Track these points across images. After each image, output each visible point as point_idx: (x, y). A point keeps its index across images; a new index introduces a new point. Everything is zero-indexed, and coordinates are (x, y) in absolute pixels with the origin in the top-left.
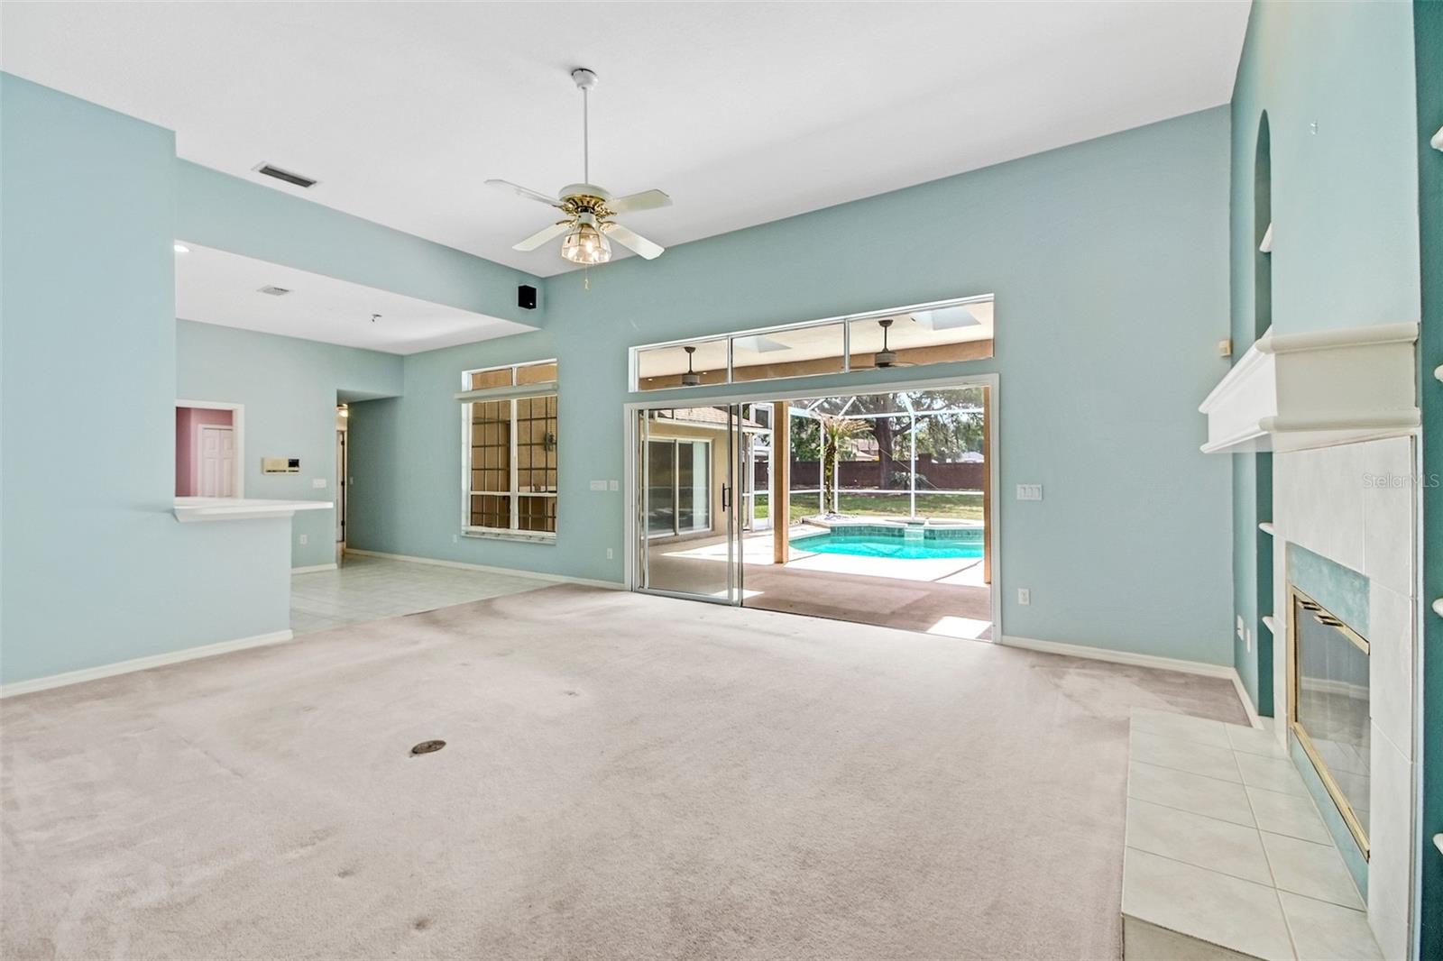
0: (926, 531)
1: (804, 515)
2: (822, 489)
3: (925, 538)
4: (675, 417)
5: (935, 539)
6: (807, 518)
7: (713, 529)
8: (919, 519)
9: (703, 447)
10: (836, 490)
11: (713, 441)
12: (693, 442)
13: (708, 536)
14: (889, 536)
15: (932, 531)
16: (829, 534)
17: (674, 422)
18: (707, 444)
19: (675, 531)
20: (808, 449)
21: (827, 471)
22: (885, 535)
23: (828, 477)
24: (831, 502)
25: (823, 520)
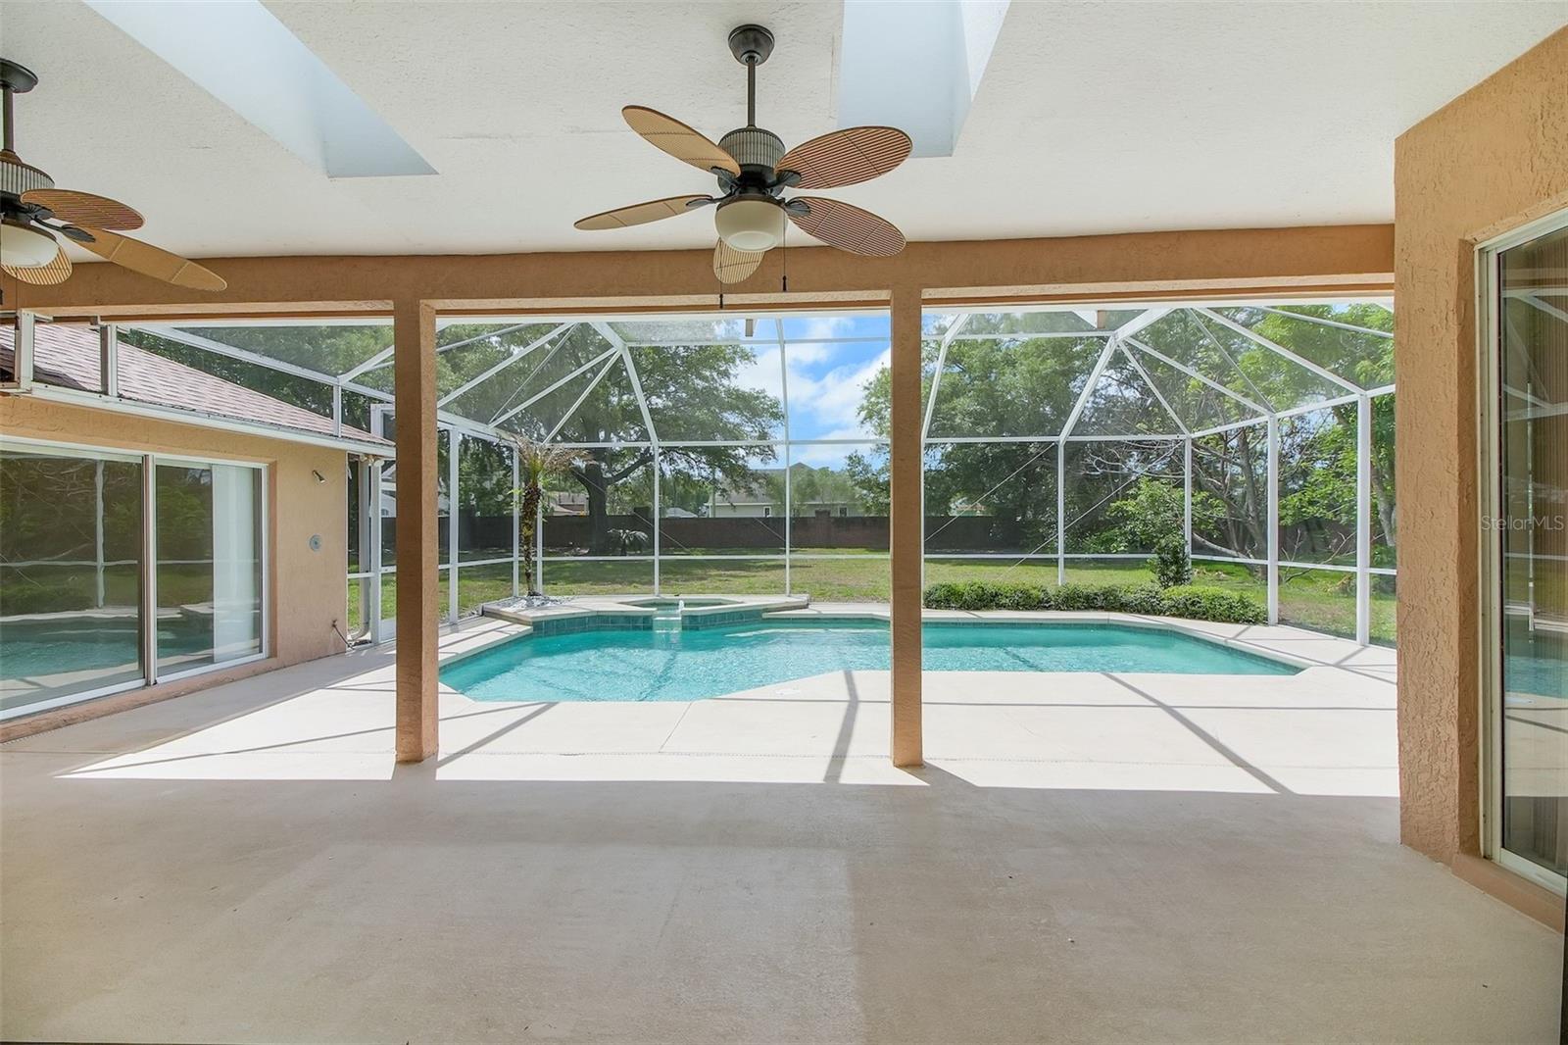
0: (684, 617)
1: (484, 600)
2: (516, 557)
3: (684, 628)
4: (112, 390)
5: (697, 629)
6: (492, 606)
7: (273, 654)
8: (669, 597)
9: (246, 482)
10: (540, 558)
11: (273, 469)
12: (211, 465)
13: (254, 672)
14: (628, 629)
15: (693, 618)
16: (531, 634)
17: (111, 404)
18: (256, 473)
19: (143, 671)
20: (492, 502)
21: (525, 529)
22: (623, 628)
23: (527, 538)
24: (532, 578)
25: (521, 609)
